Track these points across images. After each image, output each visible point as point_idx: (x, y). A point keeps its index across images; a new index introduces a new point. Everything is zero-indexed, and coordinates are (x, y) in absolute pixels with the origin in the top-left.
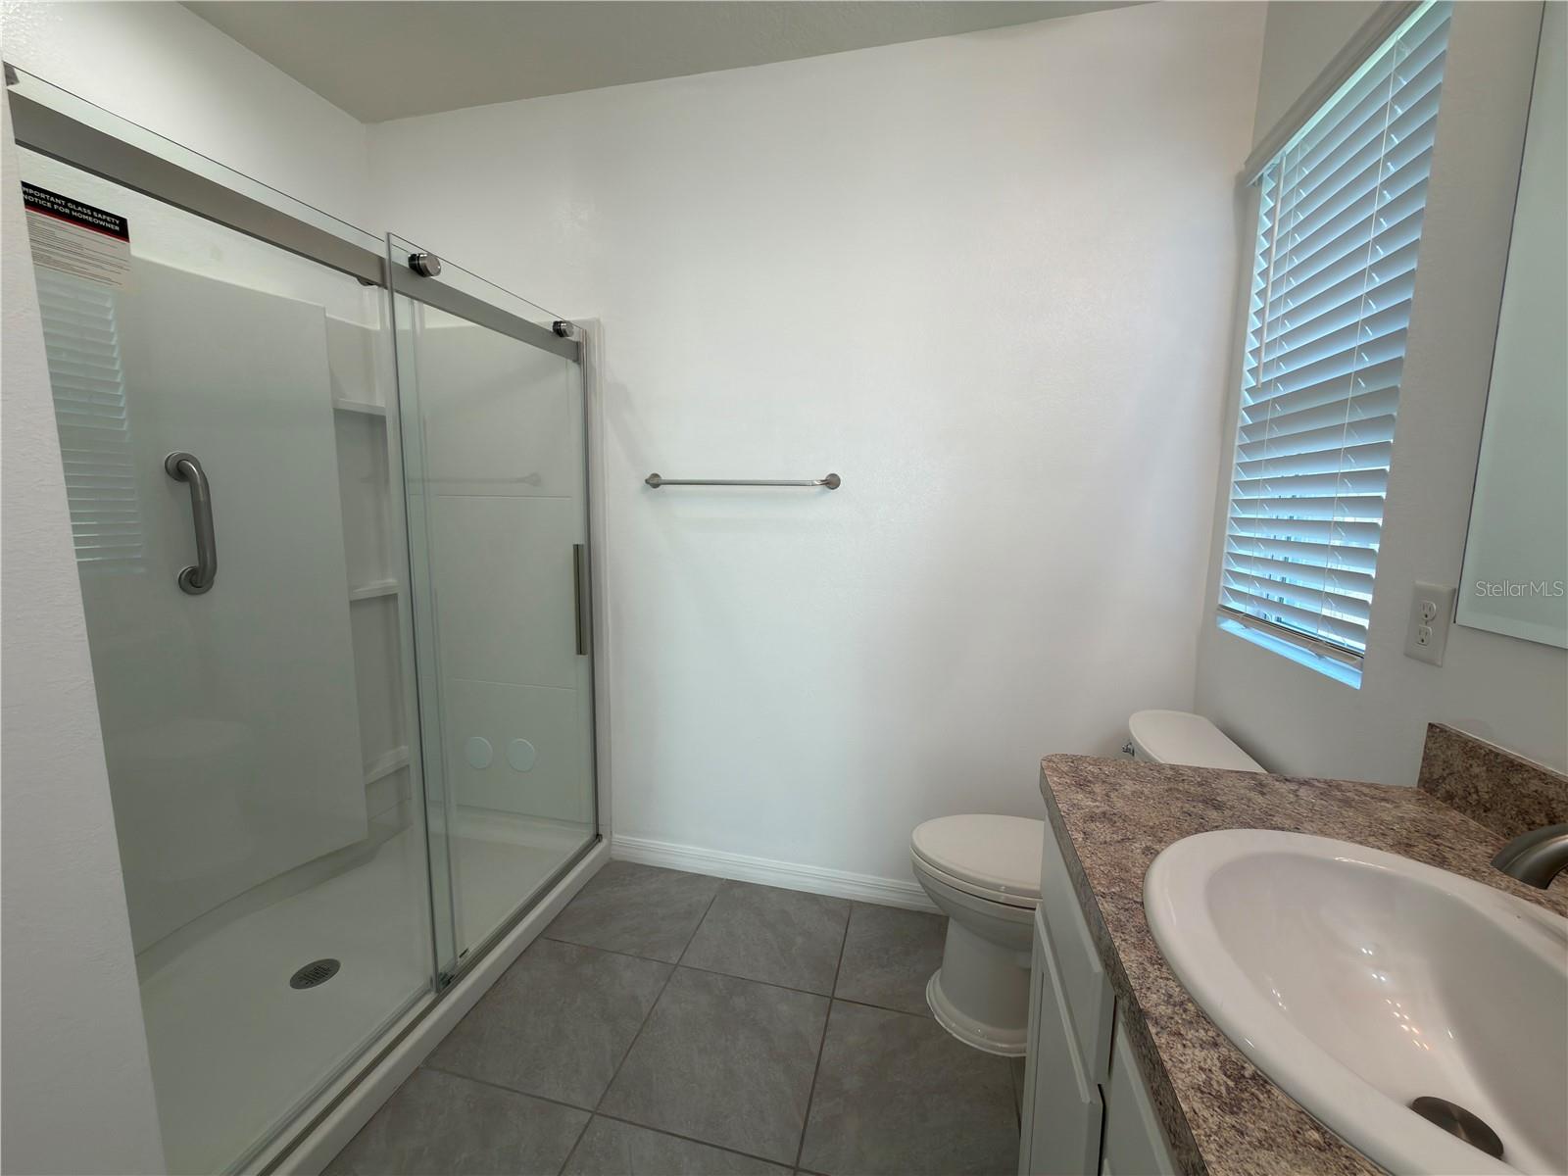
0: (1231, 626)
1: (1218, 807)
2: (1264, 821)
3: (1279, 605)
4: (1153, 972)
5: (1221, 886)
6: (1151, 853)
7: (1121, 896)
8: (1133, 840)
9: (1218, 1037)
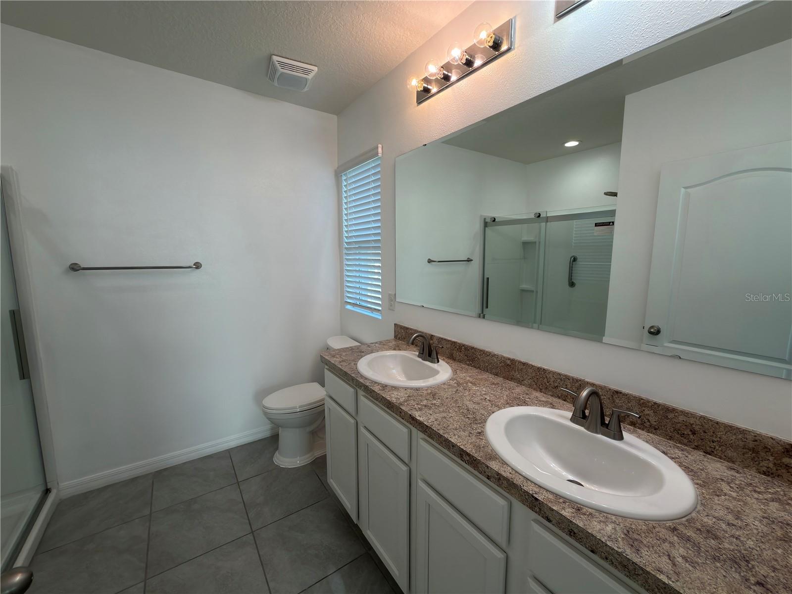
0: (349, 307)
1: (363, 352)
2: (372, 352)
3: (359, 299)
4: (366, 381)
5: (370, 364)
6: (356, 364)
7: (354, 373)
8: (351, 363)
9: (379, 384)
